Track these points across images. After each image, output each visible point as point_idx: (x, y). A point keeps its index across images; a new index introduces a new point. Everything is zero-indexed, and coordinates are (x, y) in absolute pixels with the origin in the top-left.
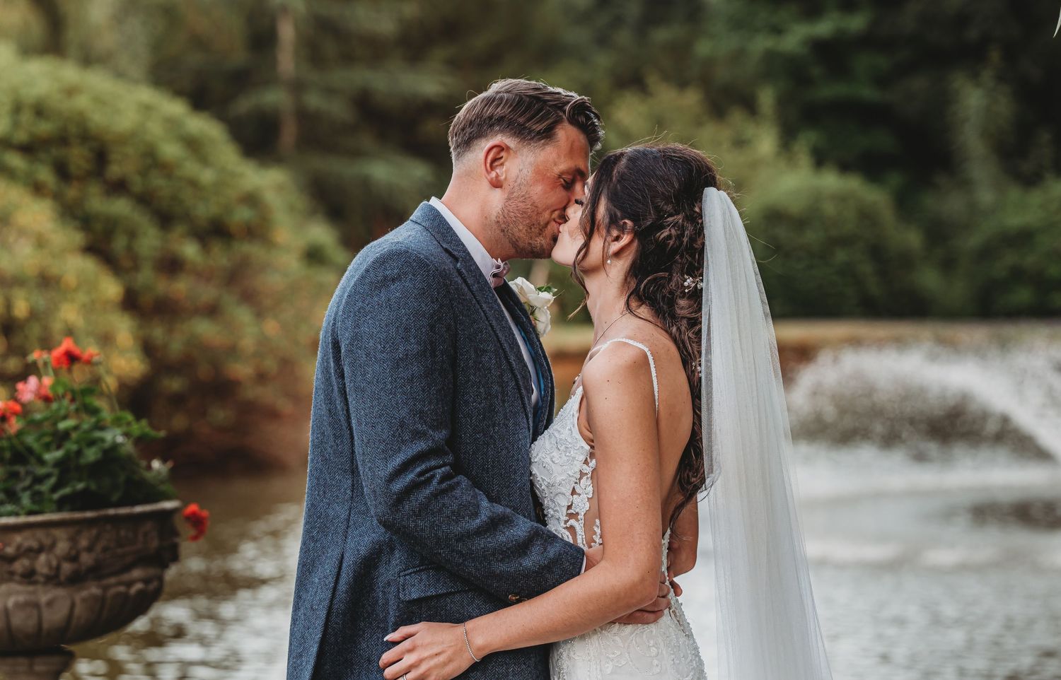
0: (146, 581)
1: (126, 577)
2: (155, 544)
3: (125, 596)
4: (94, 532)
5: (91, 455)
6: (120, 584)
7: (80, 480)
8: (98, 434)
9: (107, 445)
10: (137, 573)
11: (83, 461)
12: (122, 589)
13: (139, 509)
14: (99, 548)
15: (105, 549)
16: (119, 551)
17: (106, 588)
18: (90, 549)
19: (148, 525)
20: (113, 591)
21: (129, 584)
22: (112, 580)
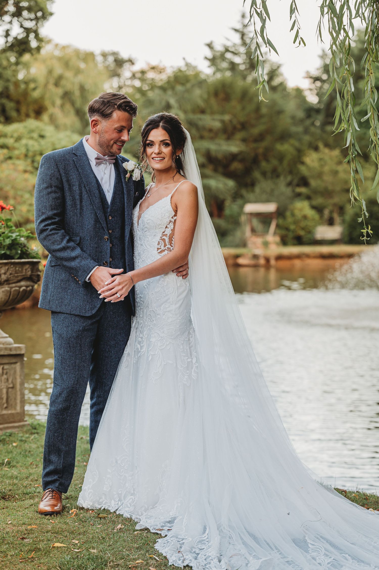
0: (27, 287)
1: (18, 284)
2: (29, 273)
3: (19, 292)
4: (7, 268)
5: (8, 242)
6: (16, 287)
7: (4, 250)
8: (10, 234)
9: (13, 238)
10: (23, 283)
11: (5, 244)
12: (17, 288)
13: (23, 260)
14: (8, 273)
15: (11, 274)
16: (16, 275)
17: (11, 288)
18: (5, 274)
19: (27, 266)
20: (14, 289)
21: (20, 287)
22: (14, 285)
